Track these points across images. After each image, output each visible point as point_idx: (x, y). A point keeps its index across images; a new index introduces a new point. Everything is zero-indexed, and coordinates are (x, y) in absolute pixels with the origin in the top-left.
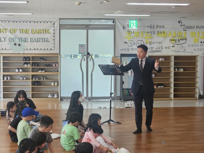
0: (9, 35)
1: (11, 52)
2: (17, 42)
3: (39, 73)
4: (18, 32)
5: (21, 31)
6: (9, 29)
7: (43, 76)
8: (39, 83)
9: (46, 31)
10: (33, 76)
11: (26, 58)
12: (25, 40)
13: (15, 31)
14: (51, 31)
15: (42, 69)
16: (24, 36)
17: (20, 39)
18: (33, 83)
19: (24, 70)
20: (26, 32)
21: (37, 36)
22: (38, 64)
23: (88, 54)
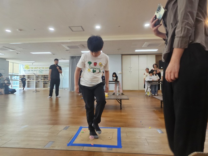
0: (38, 69)
1: (39, 74)
2: (41, 71)
4: (41, 69)
5: (42, 68)
6: (39, 67)
7: (47, 81)
8: (46, 83)
10: (44, 81)
11: (42, 76)
12: (43, 71)
13: (40, 68)
15: (46, 79)
16: (43, 69)
17: (42, 70)
18: (44, 83)
19: (42, 79)
20: (43, 68)
21: (46, 70)
22: (45, 78)
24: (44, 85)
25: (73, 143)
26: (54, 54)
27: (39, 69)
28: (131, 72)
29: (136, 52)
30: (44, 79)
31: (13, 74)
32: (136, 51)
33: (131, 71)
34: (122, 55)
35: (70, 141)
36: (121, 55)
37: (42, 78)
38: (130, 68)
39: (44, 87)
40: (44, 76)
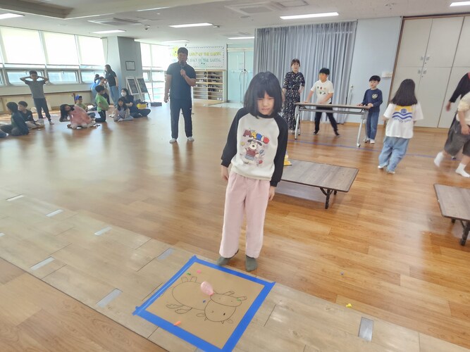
0: (198, 57)
1: (200, 68)
2: (203, 61)
3: (213, 83)
4: (203, 56)
5: (205, 54)
6: (198, 52)
7: (215, 85)
8: (214, 90)
9: (218, 54)
10: (209, 85)
11: (205, 73)
12: (207, 61)
13: (201, 54)
14: (222, 54)
15: (214, 81)
16: (206, 57)
17: (205, 59)
18: (209, 90)
19: (205, 81)
20: (208, 54)
21: (213, 57)
22: (212, 77)
23: (245, 70)
24: (209, 94)
25: (146, 310)
26: (218, 26)
27: (200, 58)
28: (425, 72)
29: (452, 7)
30: (209, 81)
31: (153, 69)
32: (453, 4)
33: (425, 69)
34: (405, 18)
35: (146, 299)
36: (400, 20)
37: (205, 78)
38: (425, 59)
39: (210, 98)
40: (210, 73)
